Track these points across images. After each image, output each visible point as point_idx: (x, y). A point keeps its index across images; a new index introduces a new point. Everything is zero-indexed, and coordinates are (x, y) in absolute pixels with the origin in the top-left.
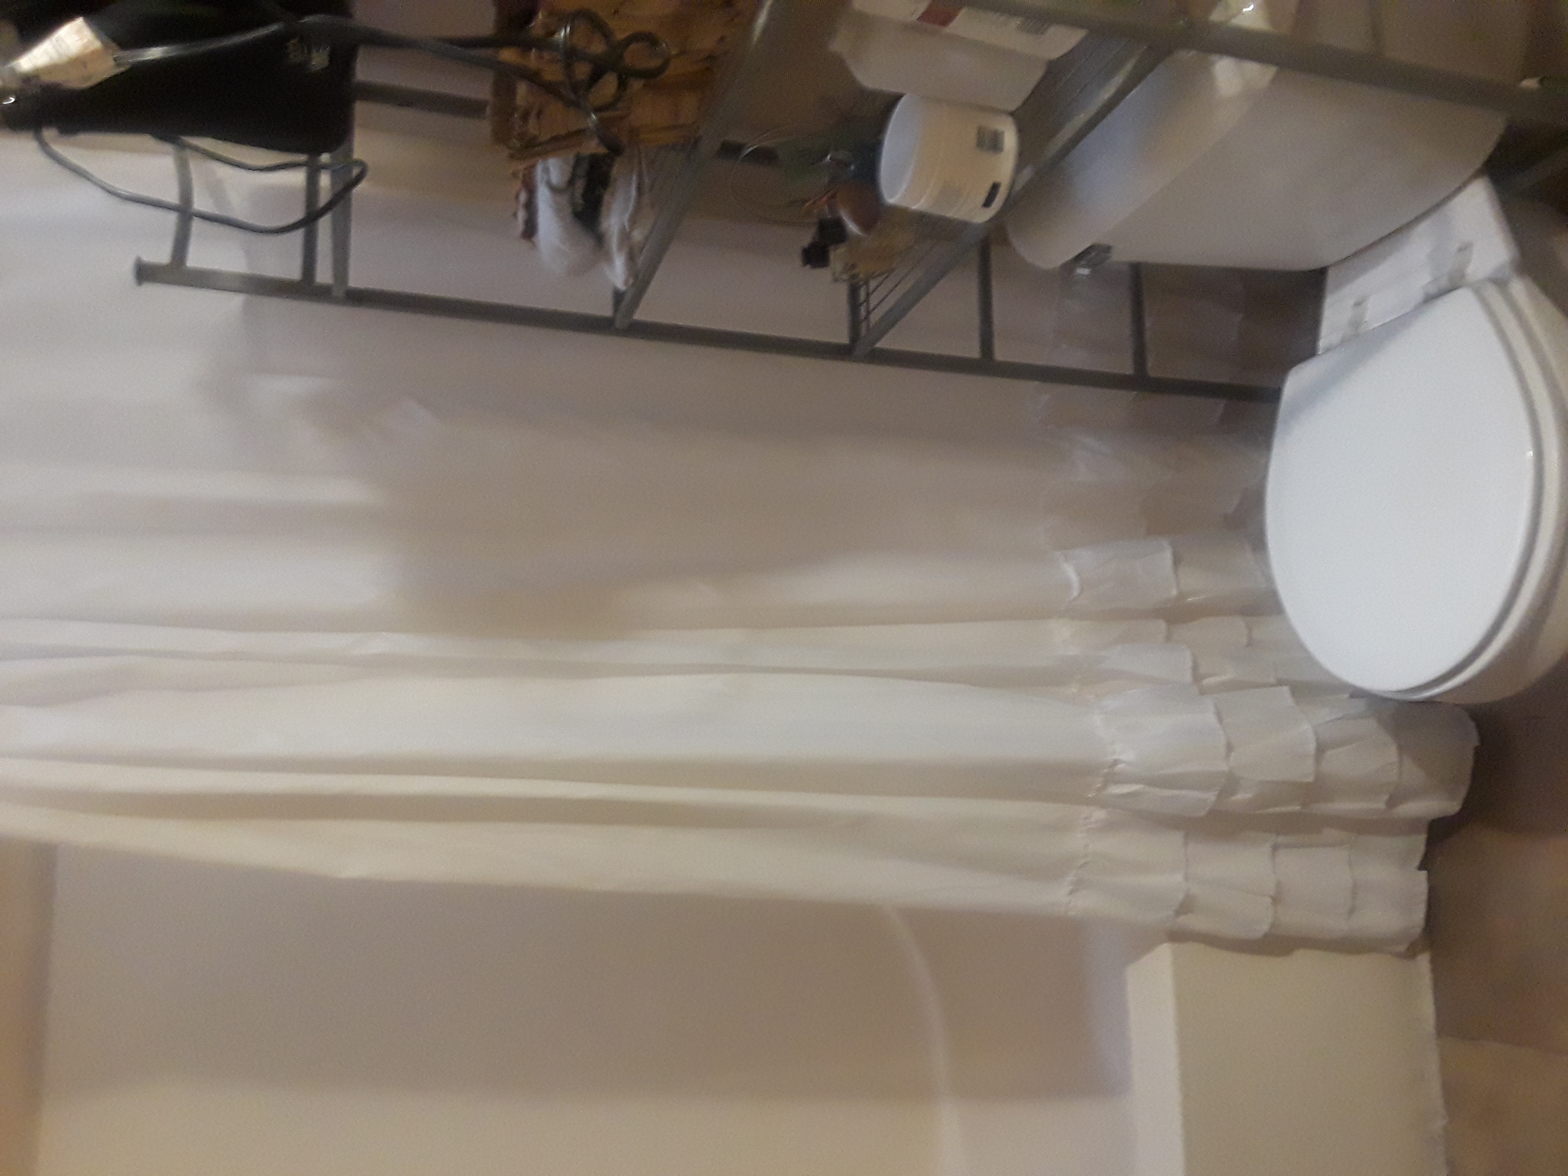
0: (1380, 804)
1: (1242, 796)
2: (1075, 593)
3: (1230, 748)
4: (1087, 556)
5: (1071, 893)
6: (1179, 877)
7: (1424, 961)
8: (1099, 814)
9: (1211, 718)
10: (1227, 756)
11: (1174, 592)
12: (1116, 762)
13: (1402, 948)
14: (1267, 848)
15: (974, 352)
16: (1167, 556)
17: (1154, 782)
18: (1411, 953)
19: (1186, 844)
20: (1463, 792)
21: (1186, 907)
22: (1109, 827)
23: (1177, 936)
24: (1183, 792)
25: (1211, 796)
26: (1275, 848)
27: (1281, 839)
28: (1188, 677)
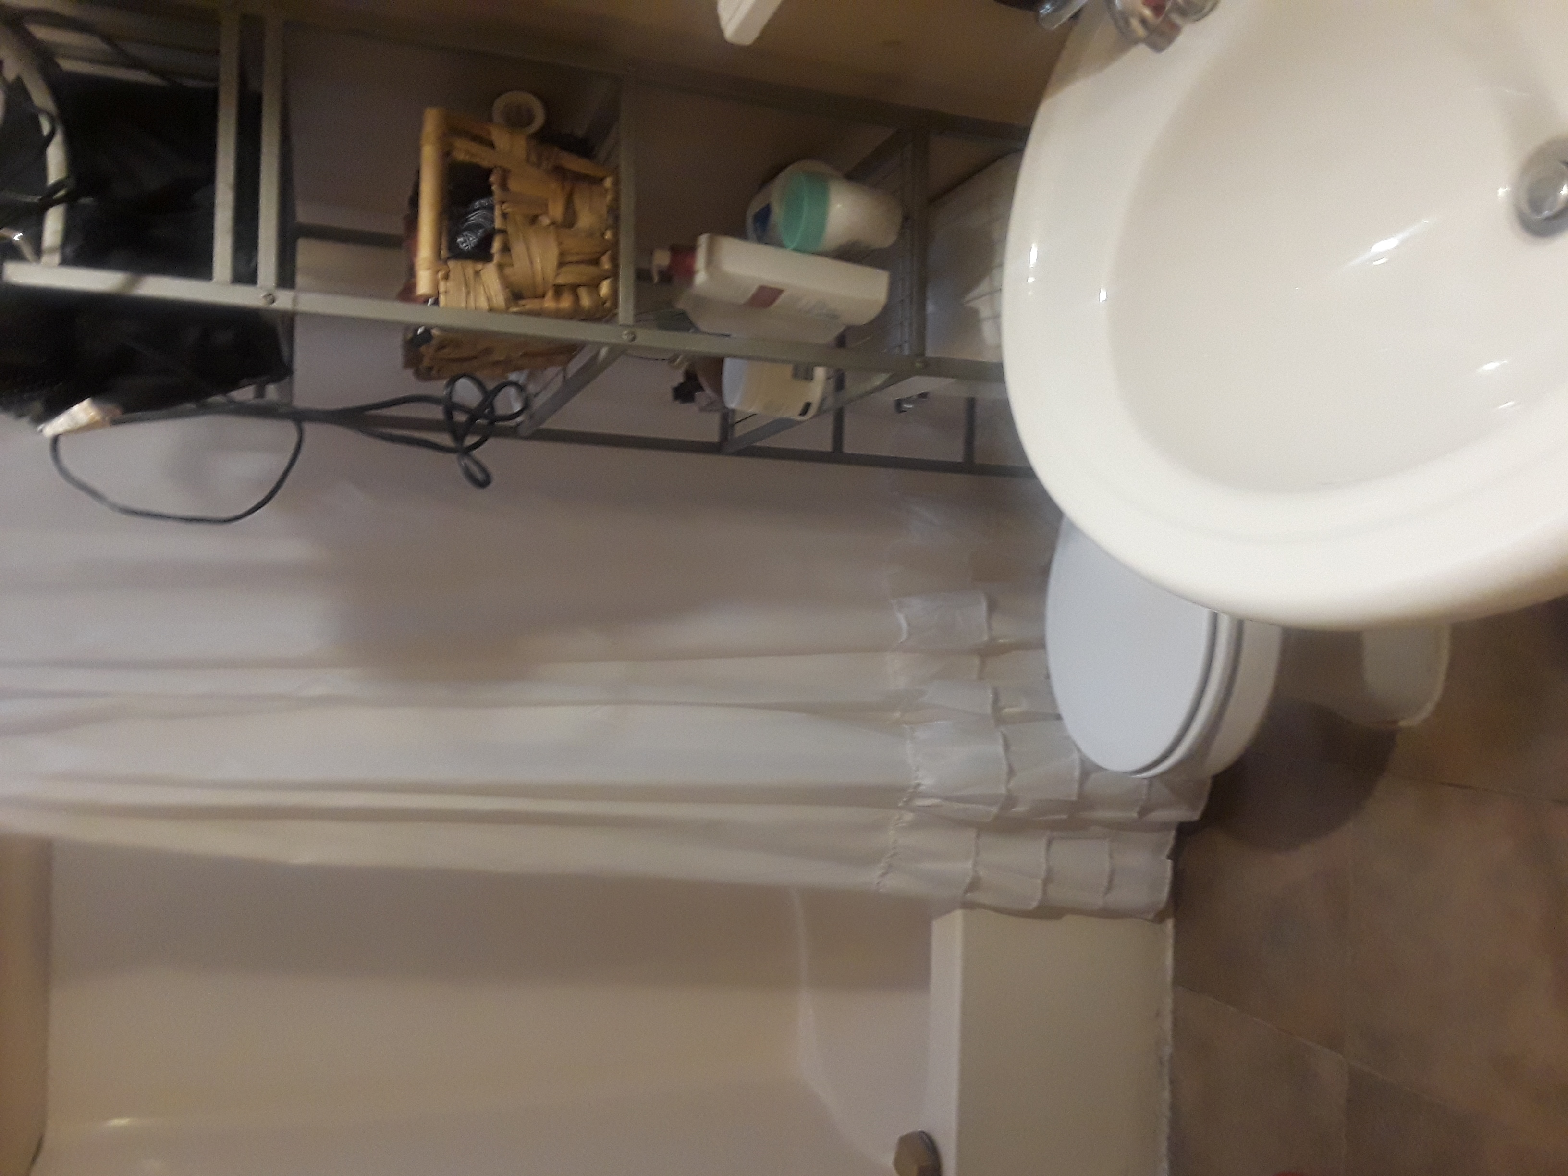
0: (1135, 815)
1: (1020, 809)
2: (904, 636)
3: (1011, 772)
4: (917, 605)
5: (883, 875)
6: (969, 865)
7: (1170, 924)
8: (909, 817)
9: (1000, 749)
10: (1008, 781)
11: (986, 638)
12: (919, 785)
13: (1151, 916)
14: (1043, 842)
15: (827, 446)
16: (983, 607)
17: (947, 799)
18: (1160, 918)
19: (978, 836)
20: (1202, 807)
21: (974, 885)
22: (915, 826)
23: (968, 906)
24: (974, 806)
25: (994, 810)
26: (1049, 843)
27: (1055, 834)
28: (988, 710)
